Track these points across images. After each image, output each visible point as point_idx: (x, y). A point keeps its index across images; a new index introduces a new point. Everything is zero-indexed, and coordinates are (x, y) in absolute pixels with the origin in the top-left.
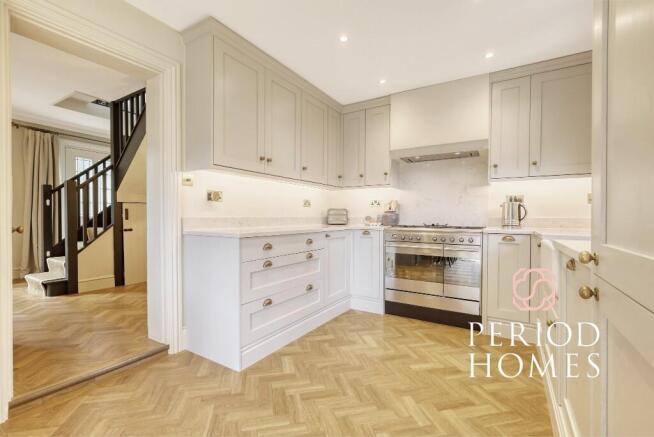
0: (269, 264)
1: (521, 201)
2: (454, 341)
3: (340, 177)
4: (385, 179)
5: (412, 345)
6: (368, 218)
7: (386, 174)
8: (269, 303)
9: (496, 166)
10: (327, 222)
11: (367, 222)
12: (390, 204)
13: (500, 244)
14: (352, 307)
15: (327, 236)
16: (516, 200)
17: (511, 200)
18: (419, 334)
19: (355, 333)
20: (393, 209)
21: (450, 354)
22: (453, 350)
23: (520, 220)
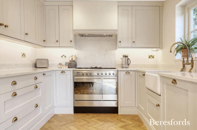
0: (15, 94)
1: (127, 57)
2: (110, 120)
3: (44, 41)
4: (71, 44)
5: (95, 126)
6: (60, 64)
7: (71, 41)
8: (16, 119)
9: (120, 42)
10: (35, 66)
11: (60, 66)
12: (72, 56)
13: (125, 75)
14: (56, 113)
15: (44, 74)
16: (126, 57)
17: (124, 57)
18: (95, 120)
19: (64, 127)
20: (74, 59)
21: (112, 126)
22: (112, 124)
23: (128, 65)
